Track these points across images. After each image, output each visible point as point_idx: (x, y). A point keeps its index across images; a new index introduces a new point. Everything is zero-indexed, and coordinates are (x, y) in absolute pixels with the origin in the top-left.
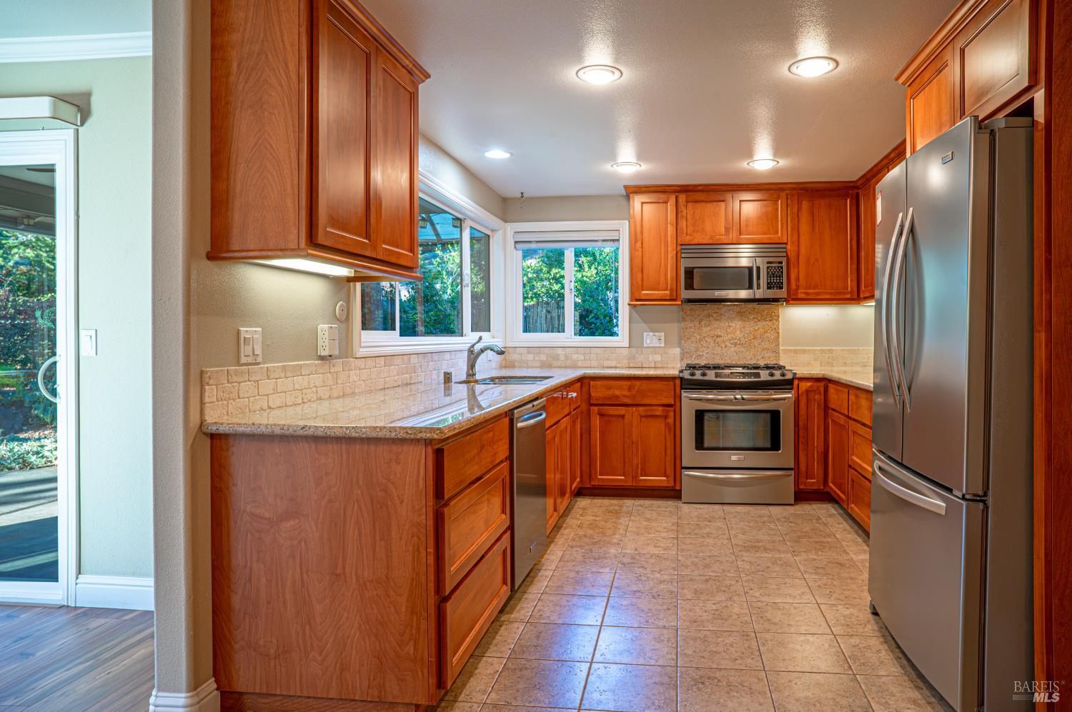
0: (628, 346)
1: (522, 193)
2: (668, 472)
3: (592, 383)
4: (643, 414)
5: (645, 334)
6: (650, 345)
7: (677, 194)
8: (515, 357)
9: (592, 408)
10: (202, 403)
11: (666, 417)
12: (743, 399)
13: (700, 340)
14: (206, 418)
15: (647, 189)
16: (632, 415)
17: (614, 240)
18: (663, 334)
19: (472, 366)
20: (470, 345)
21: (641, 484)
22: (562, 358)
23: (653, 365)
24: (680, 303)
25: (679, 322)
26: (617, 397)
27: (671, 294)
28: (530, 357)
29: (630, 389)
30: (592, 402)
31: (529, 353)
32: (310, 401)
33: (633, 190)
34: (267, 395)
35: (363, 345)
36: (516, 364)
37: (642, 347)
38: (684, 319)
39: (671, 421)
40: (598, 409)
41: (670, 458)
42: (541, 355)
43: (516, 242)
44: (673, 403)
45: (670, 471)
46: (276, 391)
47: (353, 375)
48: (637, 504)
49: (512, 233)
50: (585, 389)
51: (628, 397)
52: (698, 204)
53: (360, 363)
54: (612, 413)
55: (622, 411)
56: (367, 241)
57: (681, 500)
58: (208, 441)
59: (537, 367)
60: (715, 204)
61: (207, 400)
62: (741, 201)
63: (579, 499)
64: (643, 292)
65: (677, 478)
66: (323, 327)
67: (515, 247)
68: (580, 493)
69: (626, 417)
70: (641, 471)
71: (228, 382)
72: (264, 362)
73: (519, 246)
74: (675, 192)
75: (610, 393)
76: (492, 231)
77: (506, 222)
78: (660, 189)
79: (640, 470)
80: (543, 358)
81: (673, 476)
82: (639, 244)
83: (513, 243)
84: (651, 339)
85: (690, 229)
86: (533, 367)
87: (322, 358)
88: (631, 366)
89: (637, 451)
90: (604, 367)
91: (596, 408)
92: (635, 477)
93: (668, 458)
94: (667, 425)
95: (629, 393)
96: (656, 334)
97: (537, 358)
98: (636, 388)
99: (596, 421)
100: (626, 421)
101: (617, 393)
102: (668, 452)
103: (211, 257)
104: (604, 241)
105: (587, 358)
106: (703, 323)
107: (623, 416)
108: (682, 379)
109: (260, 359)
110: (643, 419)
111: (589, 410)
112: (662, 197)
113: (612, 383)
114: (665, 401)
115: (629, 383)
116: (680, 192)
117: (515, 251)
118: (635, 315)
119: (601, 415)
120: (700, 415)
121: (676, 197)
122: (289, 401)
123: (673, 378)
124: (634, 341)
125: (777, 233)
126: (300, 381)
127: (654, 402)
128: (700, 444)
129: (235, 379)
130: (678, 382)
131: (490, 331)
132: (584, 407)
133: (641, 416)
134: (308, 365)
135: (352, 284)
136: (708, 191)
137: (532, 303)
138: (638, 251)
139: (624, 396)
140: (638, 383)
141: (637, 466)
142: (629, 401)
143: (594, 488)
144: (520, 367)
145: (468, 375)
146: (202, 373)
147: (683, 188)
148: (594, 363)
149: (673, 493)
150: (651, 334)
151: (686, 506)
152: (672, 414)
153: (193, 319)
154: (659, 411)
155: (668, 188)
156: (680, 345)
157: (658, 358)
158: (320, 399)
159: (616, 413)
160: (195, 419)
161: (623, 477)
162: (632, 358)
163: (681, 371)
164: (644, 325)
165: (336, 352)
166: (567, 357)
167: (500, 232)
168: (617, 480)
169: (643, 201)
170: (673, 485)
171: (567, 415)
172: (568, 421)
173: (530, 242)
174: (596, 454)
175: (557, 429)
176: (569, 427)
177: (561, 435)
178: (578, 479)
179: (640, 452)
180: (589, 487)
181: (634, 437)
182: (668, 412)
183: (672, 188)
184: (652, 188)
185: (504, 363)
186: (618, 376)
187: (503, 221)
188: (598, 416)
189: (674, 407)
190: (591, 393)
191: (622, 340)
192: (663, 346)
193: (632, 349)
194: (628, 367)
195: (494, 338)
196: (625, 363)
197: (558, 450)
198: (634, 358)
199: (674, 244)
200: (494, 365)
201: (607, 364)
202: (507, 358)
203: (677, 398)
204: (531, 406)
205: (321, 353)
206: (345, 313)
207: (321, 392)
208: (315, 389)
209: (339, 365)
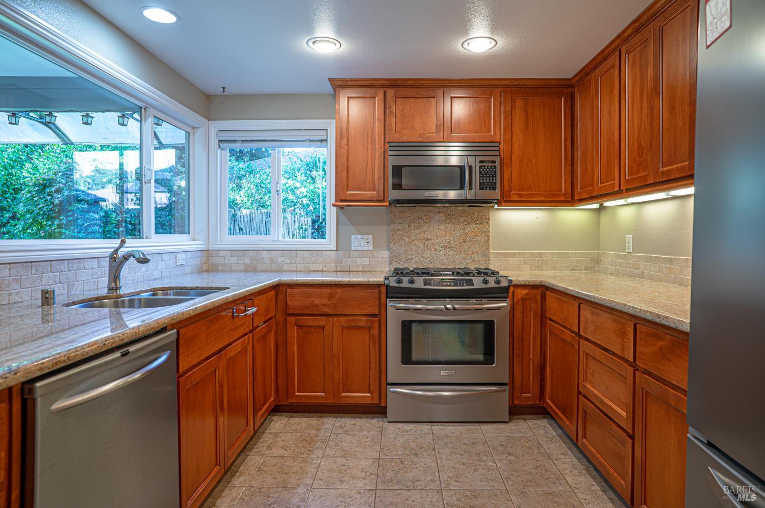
0: (335, 249)
1: (224, 88)
2: (372, 389)
3: (288, 290)
4: (346, 325)
5: (353, 237)
6: (358, 249)
7: (385, 89)
8: (218, 260)
9: (288, 318)
11: (370, 328)
12: (454, 308)
13: (409, 243)
15: (353, 83)
16: (333, 325)
17: (321, 141)
18: (372, 236)
19: (115, 277)
20: (112, 250)
21: (344, 401)
22: (267, 261)
23: (361, 269)
24: (388, 204)
25: (388, 224)
26: (317, 306)
27: (379, 195)
28: (234, 260)
29: (330, 297)
30: (288, 312)
31: (232, 256)
33: (339, 85)
36: (219, 267)
37: (350, 250)
38: (393, 222)
39: (375, 332)
40: (296, 320)
41: (374, 372)
42: (246, 259)
43: (220, 141)
44: (378, 313)
45: (374, 387)
48: (338, 424)
49: (215, 130)
50: (281, 297)
51: (328, 306)
52: (407, 100)
54: (310, 324)
55: (321, 321)
57: (386, 418)
59: (242, 271)
60: (425, 100)
62: (452, 98)
63: (275, 418)
64: (348, 192)
65: (382, 394)
67: (220, 146)
68: (277, 410)
69: (326, 329)
70: (343, 386)
73: (224, 145)
74: (383, 86)
75: (308, 301)
76: (193, 128)
77: (209, 120)
78: (367, 83)
79: (341, 385)
80: (248, 261)
81: (378, 392)
82: (344, 141)
83: (216, 142)
84: (359, 242)
85: (399, 125)
86: (236, 271)
88: (338, 269)
89: (339, 365)
91: (293, 319)
92: (336, 394)
93: (372, 373)
94: (371, 337)
95: (331, 302)
96: (364, 236)
97: (241, 262)
98: (338, 296)
99: (294, 333)
100: (326, 333)
101: (317, 302)
102: (373, 365)
104: (311, 141)
105: (293, 261)
106: (412, 225)
107: (323, 328)
108: (387, 286)
110: (345, 330)
111: (286, 321)
112: (370, 91)
113: (310, 290)
114: (370, 311)
115: (329, 291)
116: (389, 86)
117: (219, 151)
118: (343, 217)
119: (299, 327)
120: (407, 326)
121: (385, 92)
123: (378, 286)
124: (342, 244)
125: (490, 131)
127: (357, 311)
128: (407, 358)
130: (383, 289)
131: (189, 233)
132: (281, 317)
133: (343, 328)
136: (419, 87)
138: (343, 148)
139: (324, 305)
140: (339, 291)
141: (339, 383)
142: (330, 312)
143: (292, 405)
144: (223, 271)
145: (110, 289)
147: (393, 82)
149: (378, 410)
150: (359, 237)
151: (392, 427)
152: (377, 324)
154: (363, 321)
155: (376, 82)
156: (388, 248)
157: (366, 261)
159: (315, 324)
161: (323, 394)
162: (339, 261)
163: (387, 278)
164: (352, 227)
166: (272, 261)
167: (201, 129)
168: (316, 397)
169: (349, 96)
170: (378, 402)
171: (246, 334)
172: (248, 342)
173: (235, 141)
174: (294, 369)
175: (219, 361)
176: (250, 348)
177: (232, 361)
178: (272, 398)
179: (341, 366)
180: (285, 403)
181: (335, 349)
182: (373, 322)
183: (380, 82)
184: (359, 82)
185: (205, 267)
186: (317, 282)
187: (206, 118)
188: (296, 327)
189: (379, 317)
190: (288, 301)
191: (329, 242)
192: (372, 249)
193: (340, 252)
194: (334, 271)
195: (194, 240)
196: (332, 266)
197: (221, 386)
198: (342, 261)
199: (381, 141)
200: (188, 270)
201: (313, 267)
202: (210, 261)
203: (383, 307)
204: (117, 354)
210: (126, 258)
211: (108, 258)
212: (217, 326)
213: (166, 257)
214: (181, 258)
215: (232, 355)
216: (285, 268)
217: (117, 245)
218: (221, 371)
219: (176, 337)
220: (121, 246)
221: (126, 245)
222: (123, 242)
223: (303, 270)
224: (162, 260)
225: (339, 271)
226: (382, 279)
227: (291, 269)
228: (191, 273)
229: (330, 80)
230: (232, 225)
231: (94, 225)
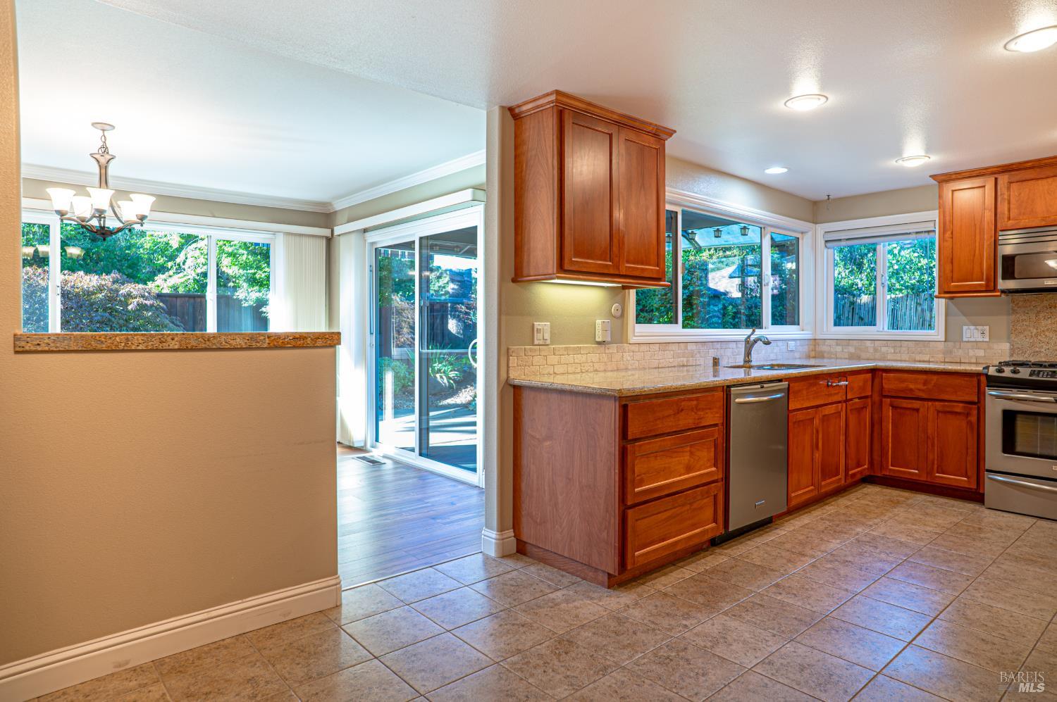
0: (944, 340)
1: (829, 196)
2: (969, 474)
3: (884, 374)
4: (941, 409)
5: (965, 328)
6: (971, 340)
7: (997, 176)
8: (824, 348)
9: (884, 400)
10: (508, 366)
11: (968, 415)
13: (1037, 335)
14: (510, 375)
15: (957, 175)
16: (928, 409)
17: (929, 232)
18: (988, 327)
19: (748, 354)
20: (746, 336)
21: (937, 481)
22: (871, 350)
23: (973, 360)
24: (999, 294)
25: (1009, 314)
26: (911, 390)
27: (987, 285)
28: (839, 349)
29: (925, 383)
30: (884, 394)
31: (837, 345)
32: (587, 371)
33: (944, 178)
34: (553, 365)
35: (636, 334)
36: (825, 355)
37: (962, 342)
38: (1014, 312)
39: (974, 419)
40: (891, 401)
41: (972, 458)
42: (850, 347)
43: (826, 241)
44: (976, 399)
45: (972, 472)
46: (559, 363)
47: (627, 356)
49: (823, 233)
50: (877, 381)
51: (923, 391)
52: (1024, 183)
53: (633, 348)
54: (906, 405)
55: (916, 404)
56: (611, 263)
57: (984, 504)
58: (512, 390)
61: (510, 365)
63: (868, 487)
64: (953, 284)
65: (979, 481)
66: (599, 322)
67: (826, 246)
68: (869, 480)
69: (921, 410)
70: (938, 468)
71: (525, 355)
72: (552, 343)
73: (828, 245)
74: (994, 173)
75: (903, 385)
76: (802, 233)
77: (816, 223)
78: (975, 173)
79: (936, 466)
80: (852, 350)
81: (976, 478)
82: (948, 234)
83: (823, 242)
84: (971, 333)
85: (1014, 213)
86: (841, 358)
87: (599, 343)
88: (946, 360)
89: (933, 445)
90: (915, 361)
91: (888, 400)
92: (930, 473)
93: (969, 458)
94: (970, 423)
95: (925, 387)
96: (978, 327)
97: (845, 350)
98: (933, 382)
99: (889, 413)
100: (920, 415)
101: (912, 386)
102: (970, 451)
103: (514, 281)
104: (917, 233)
105: (898, 351)
106: (1042, 315)
107: (917, 410)
108: (987, 375)
109: (548, 342)
110: (940, 414)
111: (881, 401)
112: (977, 182)
113: (906, 375)
114: (967, 398)
115: (924, 377)
116: (1002, 172)
117: (826, 250)
118: (953, 308)
119: (894, 407)
120: (1009, 416)
121: (996, 179)
122: (571, 369)
123: (978, 375)
124: (951, 334)
126: (578, 358)
127: (954, 398)
128: (1009, 447)
129: (530, 354)
130: (983, 379)
131: (799, 324)
132: (876, 398)
133: (938, 412)
134: (586, 347)
135: (627, 291)
136: (1040, 167)
137: (901, 295)
138: (947, 241)
139: (919, 390)
140: (935, 378)
141: (933, 464)
142: (924, 395)
143: (885, 477)
145: (745, 361)
146: (508, 349)
147: (1005, 168)
148: (905, 357)
149: (975, 496)
150: (972, 327)
151: (987, 512)
152: (975, 412)
153: (503, 317)
154: (959, 408)
155: (985, 171)
156: (1009, 339)
157: (981, 353)
158: (596, 371)
159: (910, 406)
160: (504, 376)
161: (916, 471)
162: (948, 352)
163: (987, 368)
164: (964, 318)
165: (609, 339)
166: (876, 350)
167: (810, 234)
168: (910, 473)
169: (954, 189)
170: (975, 487)
171: (840, 402)
172: (842, 408)
173: (840, 240)
174: (888, 445)
175: (816, 413)
176: (843, 414)
177: (825, 419)
178: (866, 466)
179: (936, 448)
180: (880, 475)
181: (929, 431)
182: (971, 409)
183: (989, 170)
184: (964, 174)
185: (813, 354)
186: (911, 369)
187: (813, 223)
188: (891, 408)
189: (978, 404)
190: (884, 384)
191: (937, 333)
192: (988, 340)
193: (949, 343)
194: (942, 362)
195: (803, 330)
196: (940, 357)
197: (817, 432)
198: (951, 352)
199: (992, 230)
200: (797, 355)
201: (918, 358)
202: (817, 349)
203: (981, 394)
204: (759, 386)
205: (597, 339)
206: (620, 312)
207: (597, 366)
208: (591, 364)
209: (613, 348)
210: (755, 341)
211: (744, 342)
212: (815, 389)
213: (780, 343)
214: (792, 344)
215: (827, 413)
216: (889, 357)
217: (749, 333)
218: (818, 421)
219: (787, 386)
220: (752, 334)
221: (755, 333)
222: (754, 331)
223: (907, 359)
224: (777, 346)
225: (948, 362)
226: (981, 369)
227: (895, 358)
228: (800, 358)
229: (930, 176)
230: (851, 314)
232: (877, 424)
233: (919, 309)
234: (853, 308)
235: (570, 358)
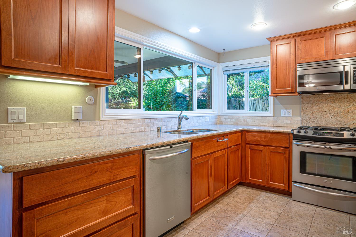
0: (273, 116)
1: (224, 50)
2: (285, 183)
3: (247, 133)
4: (271, 150)
5: (282, 110)
6: (284, 116)
7: (295, 38)
8: (222, 120)
9: (247, 145)
11: (284, 153)
12: (330, 148)
13: (312, 114)
15: (278, 38)
16: (267, 150)
17: (266, 66)
18: (292, 110)
19: (180, 124)
21: (271, 186)
22: (242, 121)
23: (286, 126)
24: (297, 94)
25: (300, 104)
26: (259, 141)
27: (292, 90)
28: (229, 120)
29: (265, 138)
30: (247, 143)
31: (228, 118)
32: (63, 139)
33: (273, 40)
34: (29, 137)
35: (105, 115)
36: (224, 123)
37: (280, 117)
38: (303, 103)
39: (287, 155)
41: (286, 175)
42: (234, 119)
43: (224, 71)
44: (288, 146)
45: (286, 182)
46: (36, 135)
47: (98, 128)
48: (267, 195)
49: (222, 67)
50: (243, 136)
51: (264, 141)
52: (308, 41)
53: (104, 123)
54: (256, 148)
55: (261, 148)
56: (59, 66)
57: (291, 197)
59: (232, 125)
60: (318, 40)
62: (336, 35)
63: (240, 187)
64: (277, 89)
65: (289, 186)
66: (73, 107)
67: (224, 73)
68: (241, 184)
69: (263, 151)
72: (27, 122)
73: (225, 73)
74: (294, 37)
75: (255, 138)
76: (213, 67)
77: (219, 63)
78: (286, 37)
79: (270, 178)
80: (234, 120)
81: (288, 184)
82: (275, 65)
83: (223, 71)
84: (285, 113)
85: (303, 55)
86: (230, 125)
87: (74, 120)
88: (274, 126)
90: (261, 126)
91: (249, 146)
92: (267, 182)
94: (285, 157)
95: (265, 140)
96: (287, 110)
97: (232, 121)
98: (269, 137)
99: (249, 152)
100: (263, 153)
101: (259, 139)
102: (285, 172)
104: (261, 67)
105: (254, 121)
106: (314, 104)
107: (262, 151)
108: (293, 134)
109: (23, 121)
110: (272, 153)
111: (245, 146)
112: (287, 41)
113: (257, 134)
114: (284, 145)
115: (265, 134)
116: (298, 36)
117: (223, 75)
118: (277, 101)
119: (251, 149)
120: (303, 155)
121: (295, 39)
122: (46, 138)
123: (289, 134)
124: (276, 113)
127: (278, 145)
128: (303, 170)
129: (2, 129)
130: (291, 136)
131: (211, 109)
132: (243, 144)
133: (271, 152)
134: (62, 123)
135: (99, 88)
136: (315, 33)
137: (257, 98)
138: (274, 69)
139: (262, 141)
140: (270, 135)
142: (265, 144)
143: (247, 183)
144: (225, 124)
145: (178, 128)
147: (299, 34)
148: (257, 124)
149: (288, 193)
150: (285, 110)
151: (294, 203)
152: (288, 152)
154: (280, 150)
155: (290, 36)
156: (300, 116)
157: (289, 122)
158: (72, 138)
159: (258, 149)
161: (261, 181)
163: (293, 130)
164: (281, 106)
165: (80, 118)
166: (244, 121)
167: (216, 67)
168: (258, 181)
169: (277, 44)
170: (288, 189)
171: (225, 149)
172: (225, 152)
173: (229, 70)
174: (249, 168)
175: (210, 157)
176: (226, 155)
177: (216, 159)
178: (239, 178)
179: (270, 169)
180: (245, 182)
181: (267, 161)
182: (286, 151)
183: (292, 35)
184: (281, 37)
185: (218, 122)
186: (259, 130)
187: (218, 63)
188: (250, 149)
189: (289, 149)
190: (247, 138)
191: (270, 113)
192: (292, 116)
193: (275, 117)
194: (273, 126)
195: (214, 112)
196: (271, 124)
197: (211, 167)
198: (276, 122)
199: (294, 63)
200: (210, 123)
201: (262, 124)
202: (220, 120)
203: (290, 144)
204: (169, 147)
205: (73, 118)
206: (93, 101)
207: (71, 135)
208: (67, 134)
209: (87, 124)
210: (182, 118)
211: (178, 118)
212: (209, 144)
213: (201, 118)
214: (207, 118)
215: (217, 156)
216: (250, 124)
217: (180, 113)
218: (211, 161)
219: (190, 145)
220: (181, 114)
221: (183, 113)
222: (182, 112)
223: (258, 125)
224: (200, 119)
225: (275, 126)
226: (290, 131)
227: (252, 124)
228: (211, 125)
229: (267, 38)
231: (185, 106)
232: (243, 158)
233: (263, 103)
234: (240, 103)
235: (47, 131)
